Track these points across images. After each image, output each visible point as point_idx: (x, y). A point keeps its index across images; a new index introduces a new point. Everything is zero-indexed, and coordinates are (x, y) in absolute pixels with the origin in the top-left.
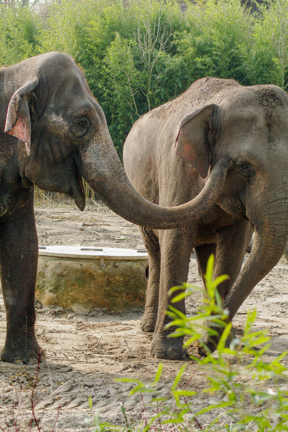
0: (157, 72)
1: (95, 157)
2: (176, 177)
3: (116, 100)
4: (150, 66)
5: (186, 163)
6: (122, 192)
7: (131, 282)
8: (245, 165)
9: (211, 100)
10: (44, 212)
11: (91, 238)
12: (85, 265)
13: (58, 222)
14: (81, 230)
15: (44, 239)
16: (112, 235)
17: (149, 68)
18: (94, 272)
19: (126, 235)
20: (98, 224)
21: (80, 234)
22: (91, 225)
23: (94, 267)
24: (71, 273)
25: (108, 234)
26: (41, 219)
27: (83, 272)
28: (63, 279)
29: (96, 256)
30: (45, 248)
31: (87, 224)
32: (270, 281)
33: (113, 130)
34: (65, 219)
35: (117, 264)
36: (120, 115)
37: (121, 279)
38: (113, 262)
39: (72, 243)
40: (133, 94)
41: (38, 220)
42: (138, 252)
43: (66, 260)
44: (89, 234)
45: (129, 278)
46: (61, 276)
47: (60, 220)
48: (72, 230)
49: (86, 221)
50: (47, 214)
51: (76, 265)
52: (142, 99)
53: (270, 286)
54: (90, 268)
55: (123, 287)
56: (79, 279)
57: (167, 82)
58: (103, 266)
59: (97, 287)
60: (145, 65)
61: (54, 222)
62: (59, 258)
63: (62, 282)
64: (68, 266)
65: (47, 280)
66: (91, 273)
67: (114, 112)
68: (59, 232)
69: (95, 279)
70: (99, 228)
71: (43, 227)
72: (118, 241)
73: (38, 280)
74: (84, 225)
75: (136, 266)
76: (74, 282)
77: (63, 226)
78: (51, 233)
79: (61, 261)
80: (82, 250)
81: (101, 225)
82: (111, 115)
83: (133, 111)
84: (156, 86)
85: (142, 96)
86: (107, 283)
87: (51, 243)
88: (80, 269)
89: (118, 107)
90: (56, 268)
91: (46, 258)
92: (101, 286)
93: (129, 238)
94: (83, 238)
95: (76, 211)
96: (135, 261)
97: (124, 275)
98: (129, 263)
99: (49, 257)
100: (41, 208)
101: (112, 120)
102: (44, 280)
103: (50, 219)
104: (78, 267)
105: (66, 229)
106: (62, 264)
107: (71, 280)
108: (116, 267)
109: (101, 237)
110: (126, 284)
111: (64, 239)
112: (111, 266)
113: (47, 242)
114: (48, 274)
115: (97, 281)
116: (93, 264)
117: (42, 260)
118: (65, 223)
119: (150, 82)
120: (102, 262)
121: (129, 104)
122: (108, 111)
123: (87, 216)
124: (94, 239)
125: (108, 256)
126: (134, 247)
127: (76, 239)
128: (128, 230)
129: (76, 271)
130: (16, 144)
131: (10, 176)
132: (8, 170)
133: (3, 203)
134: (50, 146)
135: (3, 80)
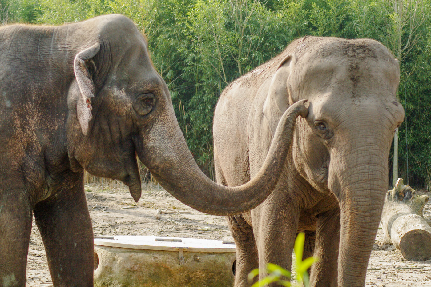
0: (250, 31)
1: (160, 140)
3: (201, 65)
4: (241, 25)
6: (192, 178)
7: (215, 279)
10: (113, 198)
11: (169, 228)
12: (160, 258)
13: (130, 209)
14: (158, 219)
15: (113, 230)
16: (194, 225)
17: (240, 28)
18: (171, 267)
19: (211, 225)
20: (177, 212)
21: (156, 223)
22: (170, 213)
23: (170, 260)
24: (143, 269)
25: (189, 224)
26: (110, 205)
27: (158, 266)
28: (134, 275)
29: (173, 248)
30: (112, 239)
31: (164, 211)
32: (382, 280)
33: (197, 101)
34: (138, 206)
35: (198, 257)
36: (205, 83)
37: (203, 275)
38: (193, 254)
39: (146, 234)
40: (221, 59)
41: (106, 207)
42: (224, 243)
43: (137, 252)
44: (167, 224)
45: (213, 274)
46: (131, 271)
47: (132, 206)
48: (147, 219)
49: (163, 208)
50: (117, 200)
51: (149, 258)
52: (232, 65)
53: (381, 285)
54: (166, 262)
55: (205, 284)
56: (153, 275)
57: (262, 44)
58: (181, 259)
59: (175, 285)
60: (235, 25)
61: (125, 210)
62: (129, 250)
63: (132, 279)
64: (140, 260)
65: (115, 277)
66: (168, 268)
67: (199, 80)
68: (131, 221)
69: (172, 275)
70: (179, 217)
71: (112, 215)
72: (201, 232)
73: (104, 276)
74: (161, 213)
75: (221, 259)
76: (147, 278)
77: (136, 214)
78: (122, 222)
79: (133, 254)
80: (157, 240)
81: (181, 213)
82: (196, 83)
83: (221, 79)
84: (248, 50)
85: (232, 61)
86: (186, 279)
87: (122, 234)
88: (154, 263)
89: (203, 73)
90: (126, 261)
91: (114, 250)
92: (179, 283)
93: (214, 228)
94: (160, 228)
95: (152, 197)
96: (220, 254)
97: (207, 270)
98: (213, 255)
99: (117, 249)
100: (110, 193)
101: (195, 89)
102: (111, 276)
103: (120, 206)
104: (152, 261)
105: (140, 218)
106: (133, 257)
107: (143, 276)
108: (198, 261)
109: (181, 227)
110: (209, 281)
111: (137, 229)
112: (191, 259)
113: (116, 233)
114: (116, 269)
115: (174, 277)
116: (170, 257)
117: (109, 253)
118: (138, 210)
119: (241, 45)
120: (181, 254)
121: (217, 70)
122: (192, 79)
123: (164, 203)
124: (173, 229)
125: (187, 248)
126: (220, 239)
127: (152, 229)
128: (213, 219)
129: (149, 265)
130: (63, 118)
131: (53, 157)
132: (51, 148)
133: (47, 185)
134: (109, 124)
135: (51, 42)
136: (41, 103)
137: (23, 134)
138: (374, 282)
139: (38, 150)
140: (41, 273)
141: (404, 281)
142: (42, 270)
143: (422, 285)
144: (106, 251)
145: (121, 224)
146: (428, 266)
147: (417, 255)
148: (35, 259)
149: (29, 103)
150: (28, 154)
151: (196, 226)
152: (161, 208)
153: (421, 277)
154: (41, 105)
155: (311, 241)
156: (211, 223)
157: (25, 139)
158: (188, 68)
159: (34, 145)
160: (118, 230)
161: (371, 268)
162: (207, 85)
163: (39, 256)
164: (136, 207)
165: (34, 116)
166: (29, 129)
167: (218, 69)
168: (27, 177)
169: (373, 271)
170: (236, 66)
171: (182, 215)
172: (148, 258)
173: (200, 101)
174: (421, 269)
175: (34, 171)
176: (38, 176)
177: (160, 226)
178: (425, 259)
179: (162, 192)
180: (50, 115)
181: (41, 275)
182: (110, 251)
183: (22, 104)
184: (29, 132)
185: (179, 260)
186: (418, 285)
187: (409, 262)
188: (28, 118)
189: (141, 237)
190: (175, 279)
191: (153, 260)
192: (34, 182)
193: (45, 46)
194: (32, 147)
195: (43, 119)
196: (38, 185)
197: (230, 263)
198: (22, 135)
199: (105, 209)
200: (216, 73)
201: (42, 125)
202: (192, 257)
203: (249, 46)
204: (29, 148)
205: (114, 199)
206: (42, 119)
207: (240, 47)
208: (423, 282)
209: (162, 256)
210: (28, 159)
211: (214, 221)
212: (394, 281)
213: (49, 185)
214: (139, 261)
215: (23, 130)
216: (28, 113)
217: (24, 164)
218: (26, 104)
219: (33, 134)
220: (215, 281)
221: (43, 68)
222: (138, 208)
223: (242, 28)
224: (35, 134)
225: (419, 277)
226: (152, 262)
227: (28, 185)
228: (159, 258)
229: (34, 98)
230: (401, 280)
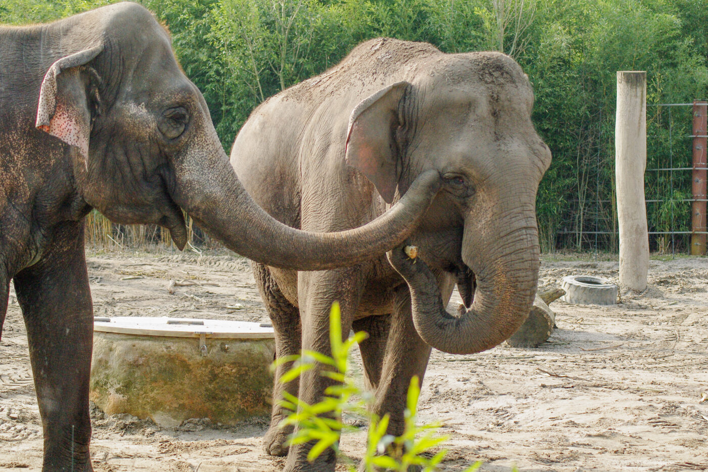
1: (198, 170)
2: (336, 200)
3: (229, 81)
4: (285, 26)
5: (353, 177)
7: (250, 375)
8: (460, 177)
9: (394, 75)
10: (109, 264)
11: (186, 306)
12: (174, 347)
13: (133, 280)
14: (171, 293)
15: (110, 309)
16: (221, 301)
17: (282, 29)
18: (189, 359)
19: (244, 301)
20: (198, 283)
21: (169, 299)
22: (187, 286)
23: (188, 350)
24: (150, 362)
25: (214, 300)
26: (106, 275)
27: (171, 359)
28: (139, 371)
29: (192, 333)
30: (108, 321)
31: (180, 283)
32: (477, 375)
33: (224, 130)
34: (144, 276)
35: (227, 346)
36: (235, 106)
37: (234, 371)
38: (220, 342)
39: (155, 314)
40: (256, 72)
41: (99, 277)
42: (262, 326)
43: (143, 340)
44: (184, 300)
45: (247, 368)
46: (135, 365)
47: (136, 277)
48: (156, 293)
49: (178, 279)
50: (115, 268)
51: (159, 348)
52: (272, 80)
53: (477, 381)
54: (182, 352)
55: (236, 383)
56: (165, 370)
57: (312, 51)
58: (204, 349)
59: (195, 384)
60: (277, 25)
61: (126, 281)
62: (131, 337)
63: (136, 376)
64: (146, 349)
65: (113, 373)
66: (184, 361)
67: (226, 101)
68: (134, 296)
69: (191, 370)
70: (200, 290)
71: (108, 288)
72: (230, 311)
73: (98, 372)
74: (176, 285)
75: (257, 348)
76: (157, 374)
77: (141, 287)
78: (122, 298)
79: (136, 342)
80: (170, 323)
81: (203, 285)
82: (221, 106)
83: (257, 100)
84: (293, 59)
85: (272, 74)
86: (210, 376)
87: (121, 314)
88: (167, 355)
89: (232, 92)
90: (127, 353)
91: (110, 337)
92: (201, 382)
93: (249, 306)
94: (174, 306)
95: (164, 263)
96: (257, 341)
97: (239, 363)
98: (247, 343)
99: (115, 335)
100: (105, 258)
101: (221, 114)
102: (107, 372)
103: (120, 276)
104: (163, 351)
105: (146, 293)
106: (137, 346)
107: (151, 372)
108: (225, 350)
109: (203, 304)
110: (242, 378)
111: (143, 308)
112: (217, 349)
113: (114, 313)
114: (114, 363)
115: (194, 373)
116: (188, 346)
117: (104, 340)
118: (144, 281)
119: (285, 52)
120: (202, 342)
121: (251, 88)
122: (217, 100)
123: (180, 271)
124: (192, 308)
125: (211, 333)
126: (256, 321)
127: (163, 308)
128: (247, 293)
129: (160, 357)
130: (62, 149)
131: (47, 201)
132: (46, 189)
133: (36, 244)
134: (126, 154)
135: (40, 46)
136: (29, 131)
137: (6, 175)
138: (466, 377)
139: (25, 196)
140: (11, 368)
141: (508, 375)
142: (12, 365)
143: (532, 381)
144: (99, 338)
145: (120, 301)
146: (540, 355)
147: (526, 340)
148: (3, 350)
149: (13, 132)
150: (11, 203)
151: (224, 302)
152: (176, 278)
153: (531, 369)
154: (29, 134)
155: (379, 324)
156: (244, 298)
157: (8, 181)
158: (210, 85)
159: (20, 190)
160: (116, 309)
161: (463, 359)
162: (238, 108)
163: (9, 345)
164: (141, 277)
165: (20, 150)
166: (14, 168)
167: (253, 86)
168: (8, 234)
169: (465, 362)
170: (277, 82)
171: (204, 287)
172: (157, 347)
173: (228, 130)
174: (531, 359)
175: (17, 226)
176: (23, 233)
177: (175, 304)
178: (537, 345)
179: (176, 256)
180: (42, 146)
181: (12, 372)
182: (105, 338)
183: (4, 134)
184: (14, 172)
185: (200, 350)
186: (527, 381)
187: (515, 349)
188: (13, 153)
189: (148, 318)
190: (195, 376)
191: (165, 350)
192: (16, 243)
193: (32, 53)
194: (17, 193)
195: (34, 152)
196: (21, 245)
197: (270, 354)
198: (4, 176)
199: (99, 280)
200: (249, 92)
201: (31, 161)
202: (219, 345)
203: (295, 54)
204: (12, 194)
205: (111, 266)
206: (31, 153)
207: (283, 56)
208: (533, 376)
209: (177, 344)
210: (10, 209)
211: (249, 296)
212: (494, 376)
213: (38, 244)
214: (145, 352)
215: (5, 170)
216: (12, 146)
217: (5, 215)
218: (9, 134)
219: (20, 175)
220: (249, 378)
221: (30, 82)
222: (144, 278)
223: (285, 29)
224: (22, 175)
225: (528, 370)
226: (162, 353)
227: (8, 247)
228: (172, 348)
229: (19, 126)
230: (503, 375)
